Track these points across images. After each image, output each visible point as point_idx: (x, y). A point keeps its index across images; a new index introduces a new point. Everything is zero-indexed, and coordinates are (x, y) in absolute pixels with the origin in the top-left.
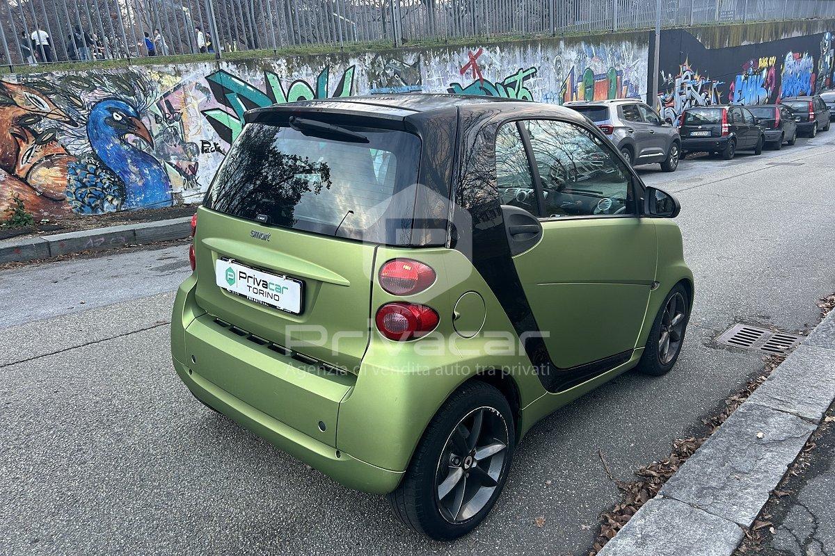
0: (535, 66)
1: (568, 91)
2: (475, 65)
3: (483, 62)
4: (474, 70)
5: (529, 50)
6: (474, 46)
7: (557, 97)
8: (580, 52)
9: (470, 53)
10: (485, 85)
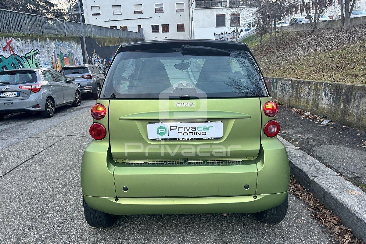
0: (38, 49)
1: (54, 62)
2: (10, 47)
3: (14, 45)
4: (10, 49)
5: (34, 41)
6: (8, 37)
7: (50, 64)
8: (56, 44)
9: (6, 40)
10: (17, 57)
